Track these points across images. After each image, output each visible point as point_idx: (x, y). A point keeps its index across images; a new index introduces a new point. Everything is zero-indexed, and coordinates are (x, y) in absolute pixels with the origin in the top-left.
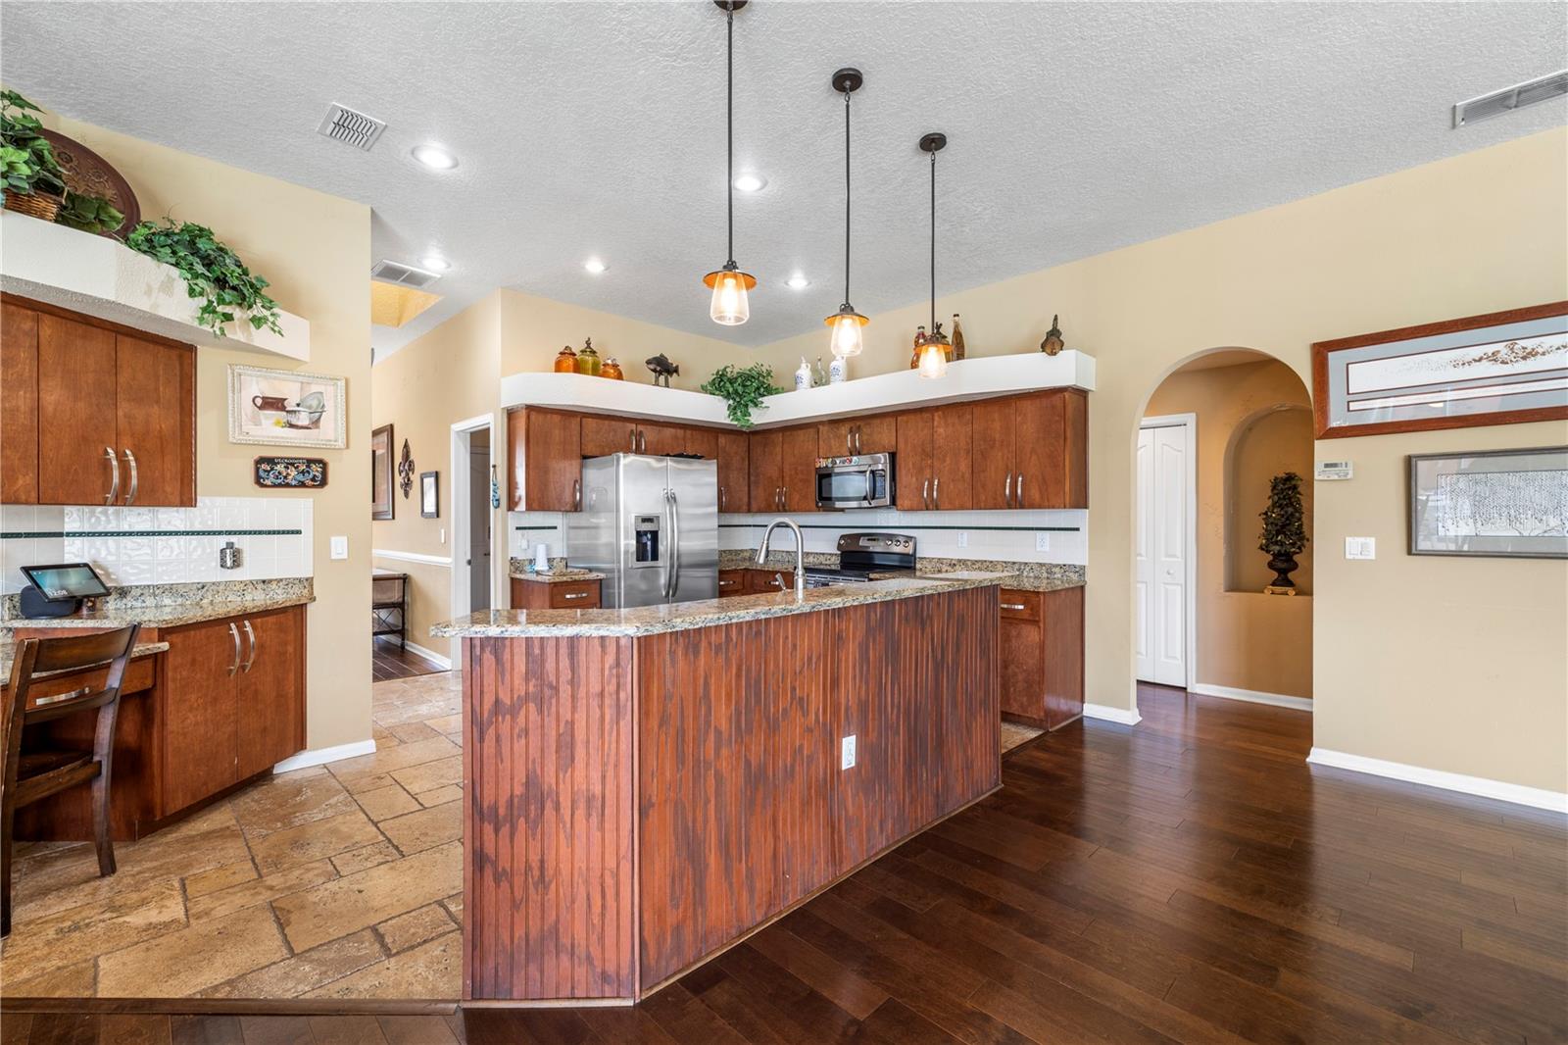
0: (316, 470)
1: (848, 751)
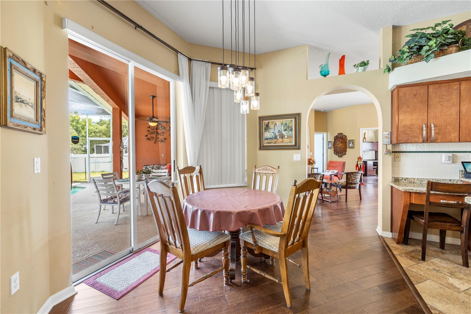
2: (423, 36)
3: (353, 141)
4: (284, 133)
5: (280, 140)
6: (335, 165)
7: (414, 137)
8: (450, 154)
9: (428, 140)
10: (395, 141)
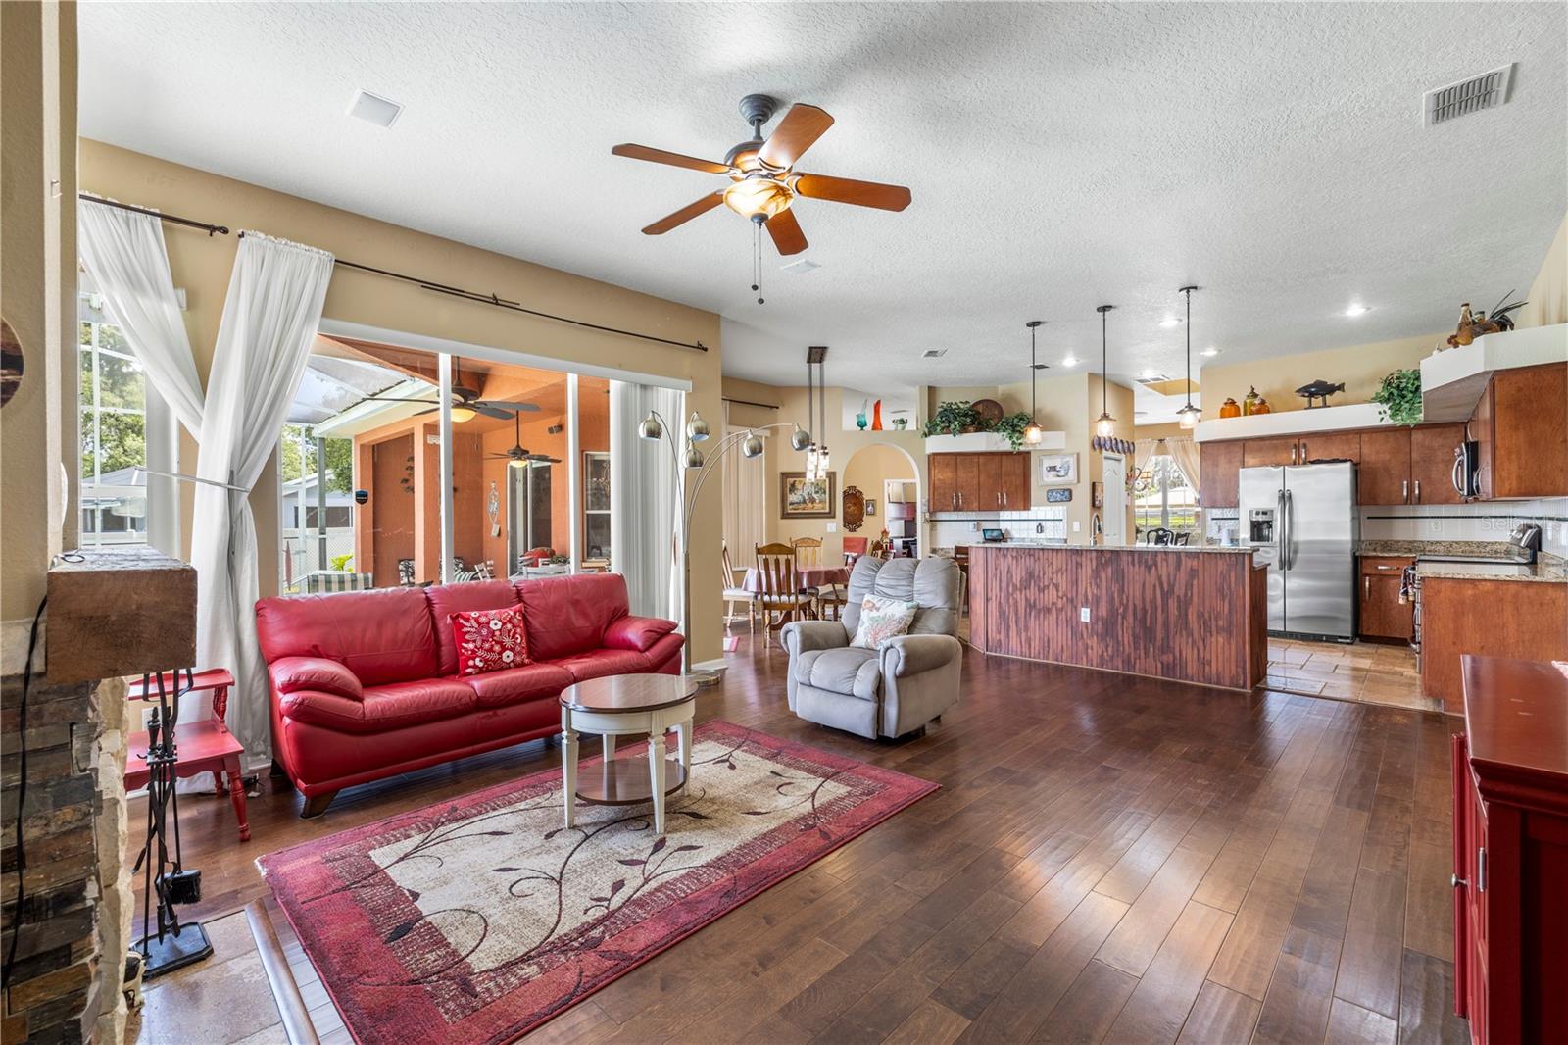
0: (1067, 493)
1: (1085, 615)
2: (952, 411)
3: (873, 502)
4: (815, 496)
5: (810, 505)
6: (851, 544)
7: (947, 505)
8: (975, 523)
9: (957, 509)
10: (931, 510)
